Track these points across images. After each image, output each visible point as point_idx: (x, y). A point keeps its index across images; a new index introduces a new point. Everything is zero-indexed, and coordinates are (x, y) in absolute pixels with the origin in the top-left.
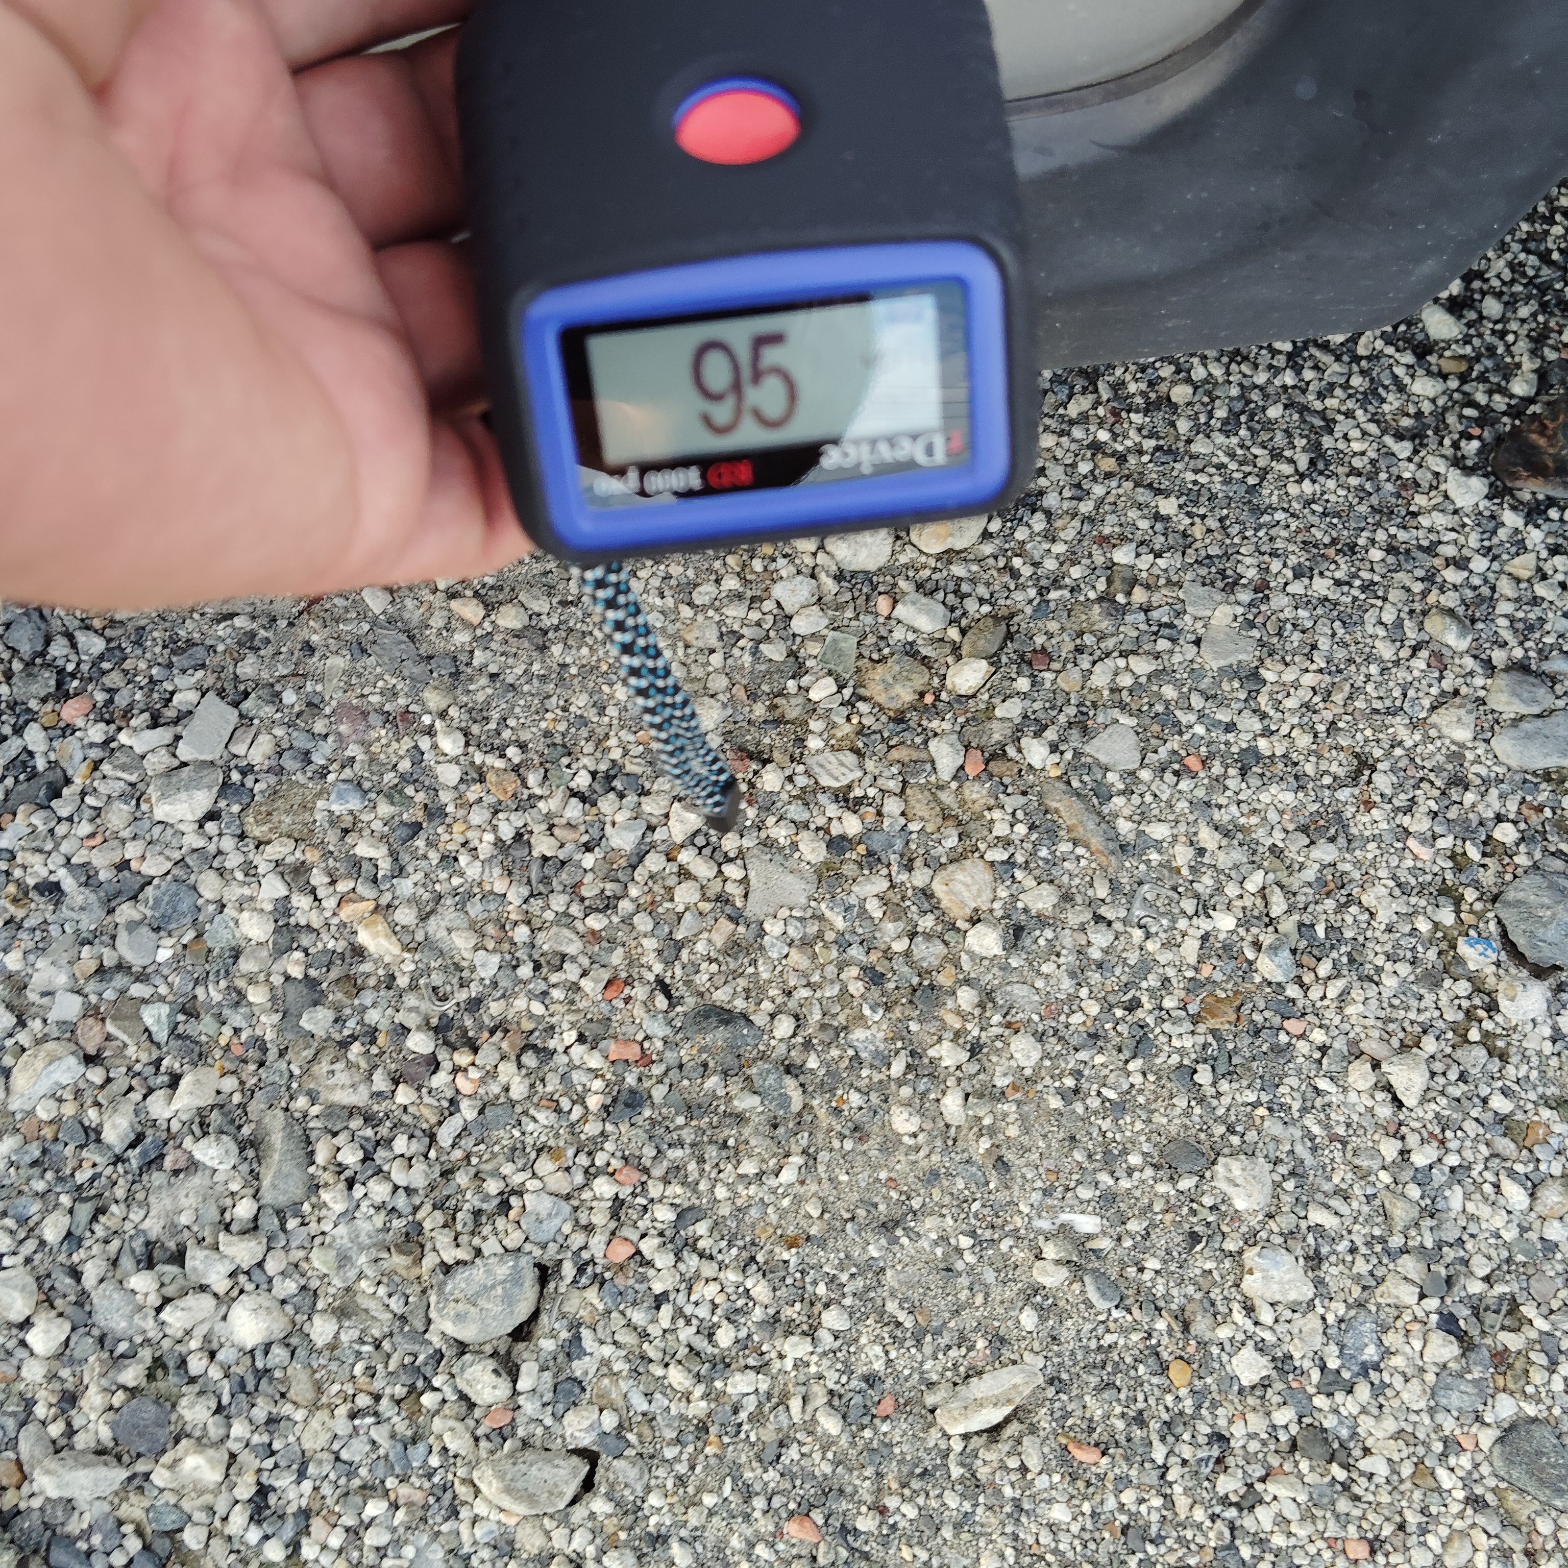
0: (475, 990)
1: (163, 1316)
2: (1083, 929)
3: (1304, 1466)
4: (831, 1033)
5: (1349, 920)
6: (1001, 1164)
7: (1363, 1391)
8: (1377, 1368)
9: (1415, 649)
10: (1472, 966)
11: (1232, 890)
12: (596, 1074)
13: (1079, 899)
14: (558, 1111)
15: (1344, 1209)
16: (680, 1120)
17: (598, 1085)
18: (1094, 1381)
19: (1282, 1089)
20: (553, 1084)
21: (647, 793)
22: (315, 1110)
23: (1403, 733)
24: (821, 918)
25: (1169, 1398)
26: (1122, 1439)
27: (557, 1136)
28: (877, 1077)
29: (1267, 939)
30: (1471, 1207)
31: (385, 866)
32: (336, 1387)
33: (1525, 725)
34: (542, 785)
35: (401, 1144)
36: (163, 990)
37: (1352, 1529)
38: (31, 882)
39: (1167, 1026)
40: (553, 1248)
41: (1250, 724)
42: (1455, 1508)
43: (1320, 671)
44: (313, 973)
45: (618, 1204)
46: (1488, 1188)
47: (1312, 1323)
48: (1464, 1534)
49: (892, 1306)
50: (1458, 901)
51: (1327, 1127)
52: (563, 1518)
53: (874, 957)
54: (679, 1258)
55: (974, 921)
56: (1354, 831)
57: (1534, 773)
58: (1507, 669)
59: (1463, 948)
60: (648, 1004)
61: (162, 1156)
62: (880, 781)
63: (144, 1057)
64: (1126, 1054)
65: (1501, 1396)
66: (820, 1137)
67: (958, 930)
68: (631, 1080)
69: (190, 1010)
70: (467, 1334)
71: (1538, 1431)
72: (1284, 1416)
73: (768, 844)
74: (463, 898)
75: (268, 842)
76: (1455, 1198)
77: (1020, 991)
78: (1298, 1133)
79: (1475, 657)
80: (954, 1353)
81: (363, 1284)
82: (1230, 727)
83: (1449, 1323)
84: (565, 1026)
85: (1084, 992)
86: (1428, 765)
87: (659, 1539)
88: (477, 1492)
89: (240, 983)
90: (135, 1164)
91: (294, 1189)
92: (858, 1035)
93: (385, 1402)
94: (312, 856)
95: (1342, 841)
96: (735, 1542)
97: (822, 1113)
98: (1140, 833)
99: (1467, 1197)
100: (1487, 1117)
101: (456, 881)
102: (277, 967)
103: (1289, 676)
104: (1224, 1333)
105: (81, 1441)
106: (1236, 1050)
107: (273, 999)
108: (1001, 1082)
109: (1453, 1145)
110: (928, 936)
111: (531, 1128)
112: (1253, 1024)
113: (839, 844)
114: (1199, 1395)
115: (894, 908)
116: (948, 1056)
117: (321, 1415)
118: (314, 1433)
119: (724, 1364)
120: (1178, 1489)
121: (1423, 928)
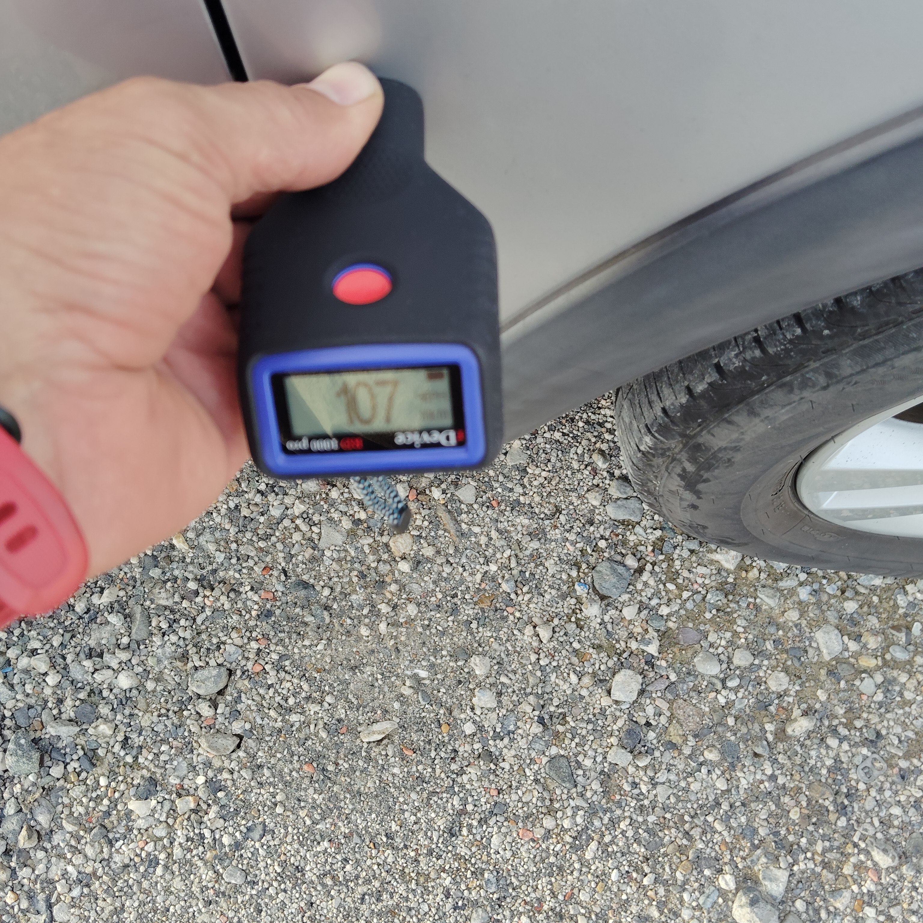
0: (215, 566)
1: (94, 676)
2: (442, 565)
3: (482, 763)
4: (343, 596)
5: (539, 571)
6: (398, 650)
7: (506, 740)
8: (513, 733)
9: (586, 466)
10: (578, 594)
11: (498, 555)
12: (256, 603)
13: (442, 553)
14: (241, 615)
15: (513, 677)
16: (285, 623)
18: (415, 728)
19: (501, 632)
20: (240, 605)
21: (287, 494)
22: (153, 606)
23: (574, 500)
24: (346, 551)
25: (440, 736)
26: (422, 749)
27: (240, 624)
28: (358, 613)
29: (507, 576)
30: (557, 681)
32: (154, 706)
33: (620, 502)
34: (247, 487)
35: (183, 622)
37: (493, 786)
39: (464, 606)
40: (234, 664)
41: (519, 489)
42: (529, 782)
43: (549, 471)
44: (155, 553)
45: (259, 651)
46: (565, 675)
47: (494, 716)
48: (531, 791)
49: (350, 696)
50: (579, 568)
51: (514, 647)
52: (229, 757)
53: (364, 568)
54: (278, 673)
55: (403, 558)
56: (548, 537)
57: (619, 522)
58: (619, 478)
59: (576, 587)
60: (278, 578)
61: (96, 618)
64: (448, 614)
65: (553, 747)
66: (334, 633)
67: (396, 561)
68: (268, 606)
70: (201, 692)
71: (562, 760)
72: (477, 746)
73: (331, 519)
74: (213, 529)
76: (553, 677)
77: (415, 586)
78: (503, 649)
79: (608, 472)
80: (369, 714)
81: (166, 670)
82: (511, 490)
83: (541, 721)
84: (247, 583)
85: (438, 589)
86: (581, 513)
87: (260, 767)
88: (200, 746)
90: (87, 620)
91: (143, 634)
92: (354, 597)
93: (171, 712)
95: (543, 541)
96: (286, 770)
97: (336, 625)
98: (470, 529)
99: (557, 677)
101: (211, 523)
103: (537, 472)
104: (463, 716)
105: (64, 716)
106: (488, 617)
107: (140, 562)
108: (402, 620)
109: (556, 658)
110: (385, 562)
111: (230, 620)
112: (496, 607)
113: (357, 522)
114: (451, 736)
115: (374, 550)
116: (384, 608)
117: (148, 715)
118: (145, 721)
119: (290, 710)
120: (438, 766)
121: (564, 577)
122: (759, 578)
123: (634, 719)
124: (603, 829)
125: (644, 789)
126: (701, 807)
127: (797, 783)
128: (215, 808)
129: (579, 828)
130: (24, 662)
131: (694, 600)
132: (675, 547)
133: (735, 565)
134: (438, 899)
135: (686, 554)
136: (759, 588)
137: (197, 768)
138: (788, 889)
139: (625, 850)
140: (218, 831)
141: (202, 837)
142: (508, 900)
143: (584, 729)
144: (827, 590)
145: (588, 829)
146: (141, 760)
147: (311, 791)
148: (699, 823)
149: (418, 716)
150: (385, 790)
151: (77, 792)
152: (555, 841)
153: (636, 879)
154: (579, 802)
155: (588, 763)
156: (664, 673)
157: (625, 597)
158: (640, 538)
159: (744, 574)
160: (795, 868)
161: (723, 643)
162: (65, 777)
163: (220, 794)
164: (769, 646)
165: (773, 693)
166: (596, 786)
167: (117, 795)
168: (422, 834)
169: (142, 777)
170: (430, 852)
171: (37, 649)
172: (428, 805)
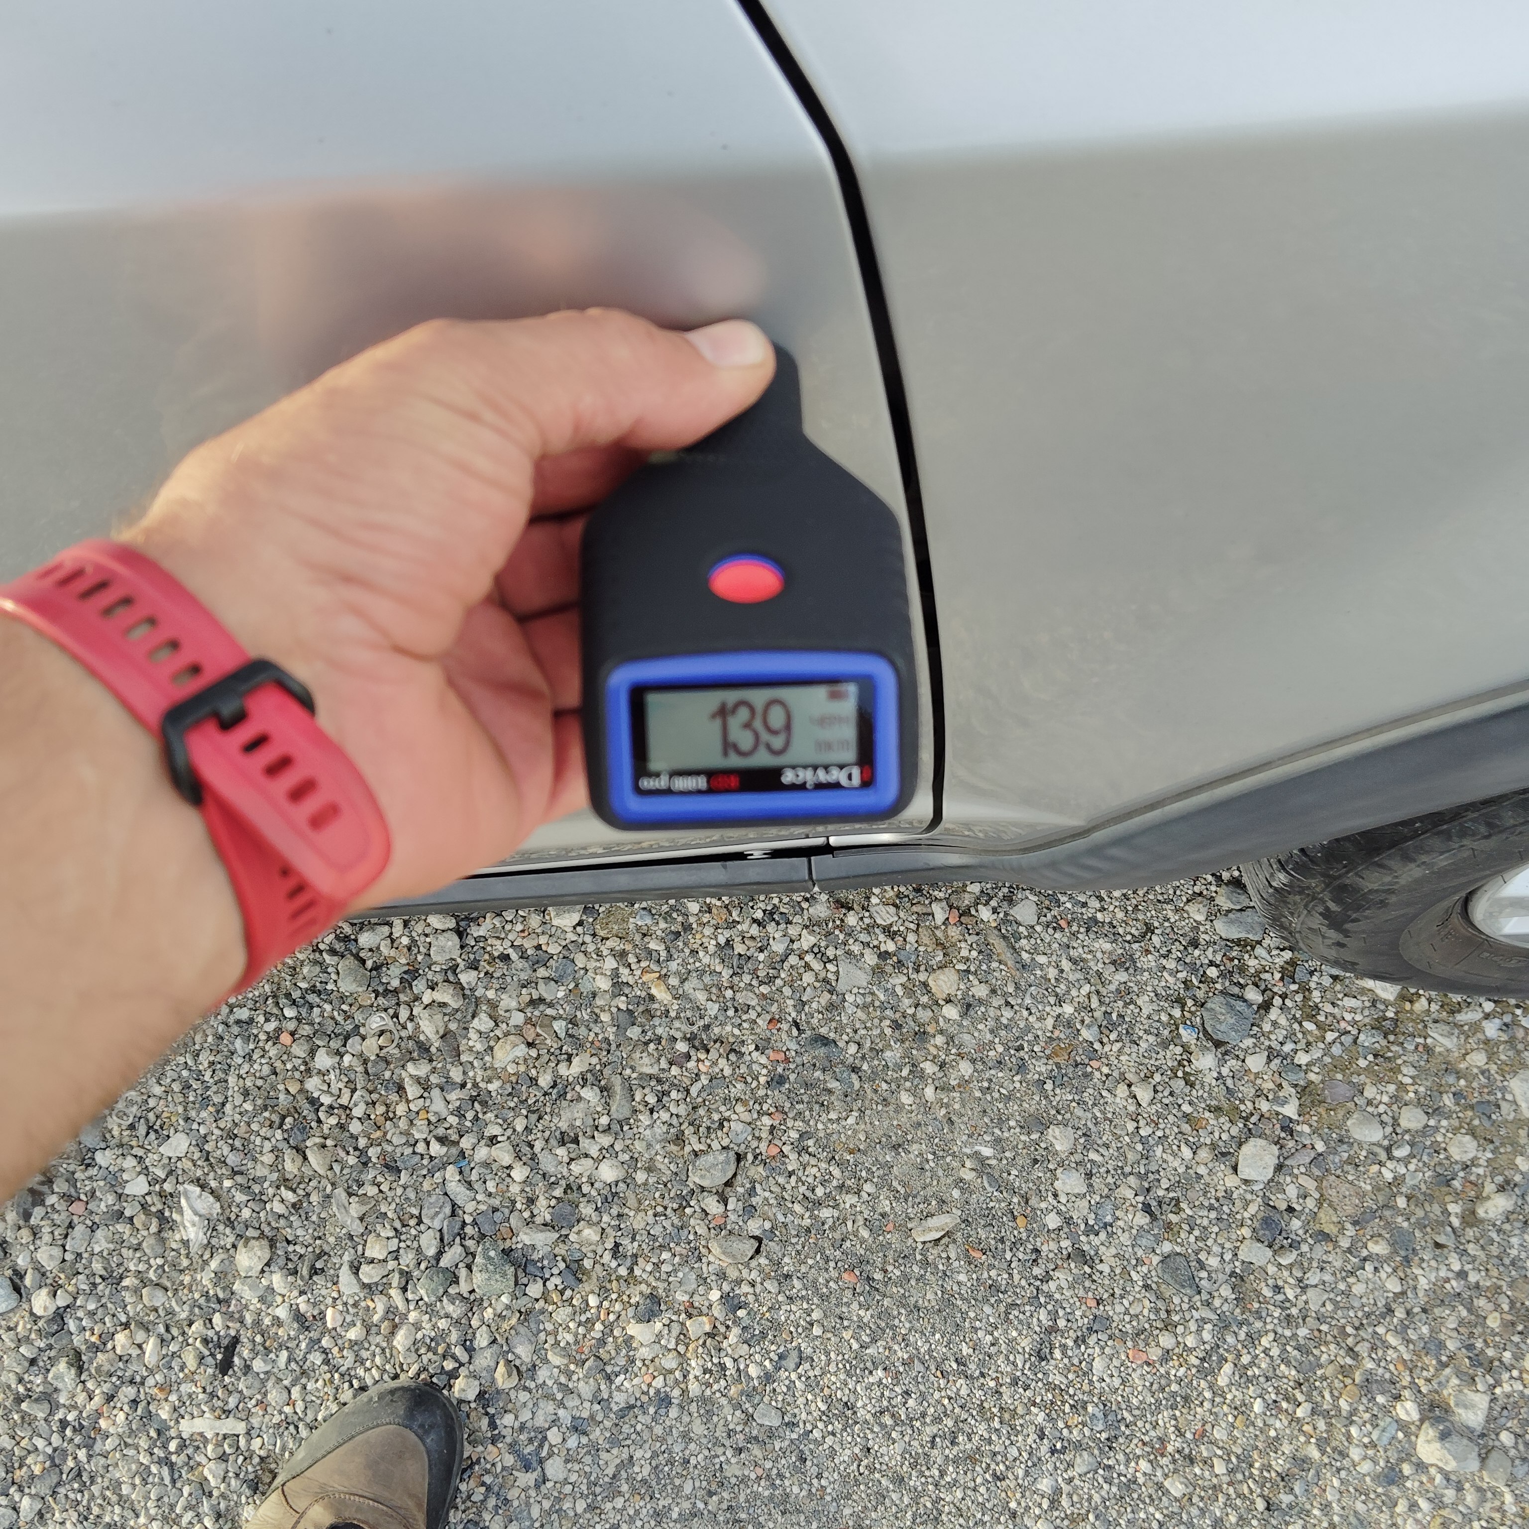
0: (707, 1020)
1: (571, 1166)
2: (1000, 1009)
3: (1073, 1265)
4: (875, 1052)
5: (1129, 1012)
6: (951, 1122)
7: (1103, 1235)
8: (1111, 1225)
10: (1184, 1040)
11: (1074, 992)
12: (765, 1067)
13: (999, 992)
14: (746, 1083)
15: (1106, 1153)
16: (802, 1091)
17: (764, 1071)
18: (983, 1222)
19: (1085, 1094)
20: (743, 1069)
21: (791, 923)
22: (634, 1075)
23: (1170, 914)
24: (873, 994)
25: (1016, 1232)
26: (993, 1249)
27: (745, 1094)
28: (895, 1075)
29: (1087, 1020)
30: (1164, 1156)
31: (664, 954)
32: (647, 1202)
33: (1230, 915)
34: (739, 916)
35: (674, 1094)
36: (561, 1012)
37: (1090, 1294)
38: (496, 954)
39: (1034, 1061)
40: (743, 1147)
41: (1095, 904)
42: (1137, 1289)
44: (630, 1007)
45: (773, 1127)
46: (1175, 1147)
47: (1084, 1204)
48: (1140, 1300)
49: (895, 1184)
50: (1183, 1006)
51: (1104, 1113)
52: (747, 1265)
53: (898, 1015)
54: (800, 1155)
55: (948, 1001)
56: (1138, 965)
57: (1233, 941)
58: (1229, 883)
59: (1181, 1030)
60: (789, 1033)
61: (566, 1093)
62: (907, 923)
63: (555, 1046)
65: (1165, 1242)
66: (867, 1103)
67: (939, 1005)
68: (780, 1070)
69: (573, 1022)
70: (705, 1183)
71: (1179, 1259)
72: (1065, 1244)
73: (849, 953)
74: (701, 973)
75: (607, 939)
76: (1159, 1151)
77: (966, 1037)
78: (1090, 1116)
79: (1213, 875)
80: (921, 1206)
81: (658, 1157)
82: (1084, 905)
83: (1147, 1208)
84: (750, 1041)
85: (997, 1040)
86: (1180, 932)
88: (710, 1252)
89: (597, 1011)
90: (554, 1097)
91: (626, 1112)
92: (888, 1054)
93: (669, 1210)
94: (628, 947)
95: (1131, 971)
96: (821, 1280)
97: (869, 1091)
98: (1033, 959)
99: (1164, 1151)
100: (1180, 1114)
101: (698, 964)
102: (613, 1003)
104: (1043, 1205)
105: (538, 1220)
106: (1066, 1074)
107: (613, 1019)
108: (953, 1083)
109: (1161, 1126)
111: (733, 1090)
112: (1076, 1061)
113: (884, 956)
114: (1029, 1231)
115: (909, 991)
116: (929, 1068)
117: (642, 1214)
118: (638, 1222)
119: (819, 1203)
120: (1015, 1271)
121: (1164, 1018)
122: (1429, 1011)
123: (1271, 1203)
124: (1239, 1347)
125: (1290, 1294)
126: (1368, 1316)
127: (1495, 1280)
128: (735, 1331)
129: (1208, 1347)
130: (482, 1153)
131: (1342, 1044)
132: (1311, 973)
133: (1395, 994)
134: (1030, 1441)
135: (1327, 981)
136: (1430, 1025)
137: (709, 1280)
138: (1490, 1419)
139: (1270, 1374)
140: (742, 1360)
141: (723, 1367)
142: (1121, 1440)
143: (1205, 1218)
144: (1523, 1023)
145: (1218, 1346)
146: (637, 1272)
147: (855, 1306)
148: (1365, 1337)
149: (984, 1206)
150: (950, 1304)
151: (562, 1314)
152: (1176, 1363)
153: (1286, 1411)
154: (1206, 1313)
155: (1213, 1262)
156: (1307, 1142)
157: (1249, 1042)
158: (1263, 963)
159: (1408, 1006)
160: (1498, 1391)
161: (1385, 1099)
162: (545, 1296)
163: (741, 1313)
164: (1448, 1100)
165: (1457, 1162)
166: (1226, 1291)
167: (612, 1317)
168: (1002, 1358)
169: (641, 1293)
170: (1015, 1382)
171: (496, 1136)
172: (1007, 1320)
